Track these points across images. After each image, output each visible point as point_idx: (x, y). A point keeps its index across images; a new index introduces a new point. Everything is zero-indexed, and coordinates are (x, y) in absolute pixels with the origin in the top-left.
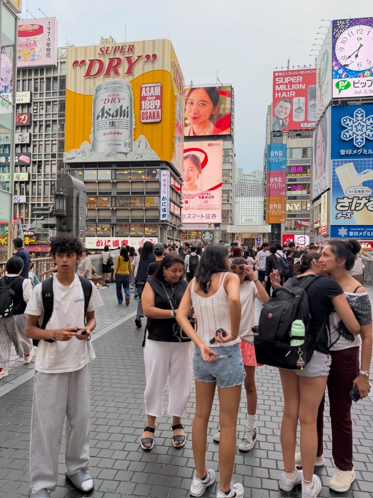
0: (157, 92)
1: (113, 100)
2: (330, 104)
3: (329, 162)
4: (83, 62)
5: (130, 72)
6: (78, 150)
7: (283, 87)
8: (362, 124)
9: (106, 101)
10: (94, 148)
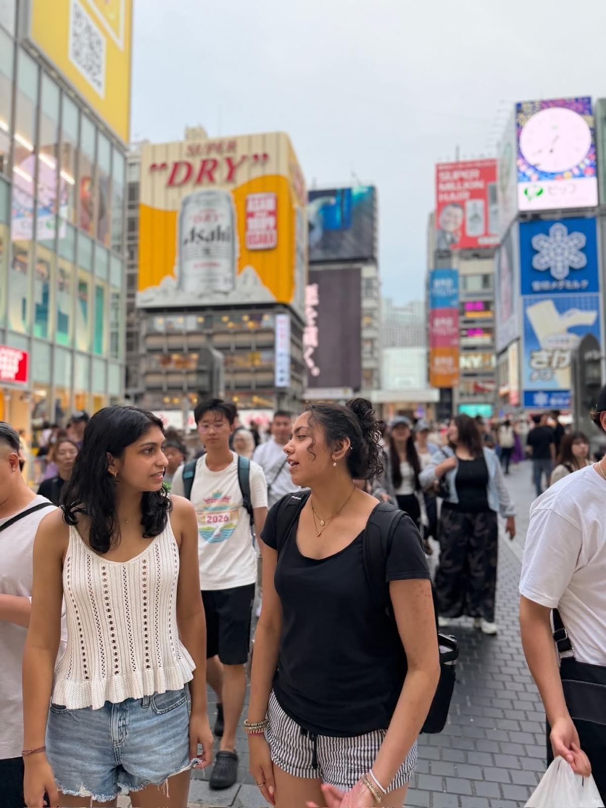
0: (270, 205)
1: (208, 218)
2: (516, 219)
3: (518, 299)
4: (164, 166)
5: (230, 177)
6: (159, 288)
7: (450, 186)
8: (563, 245)
9: (197, 219)
10: (180, 286)
